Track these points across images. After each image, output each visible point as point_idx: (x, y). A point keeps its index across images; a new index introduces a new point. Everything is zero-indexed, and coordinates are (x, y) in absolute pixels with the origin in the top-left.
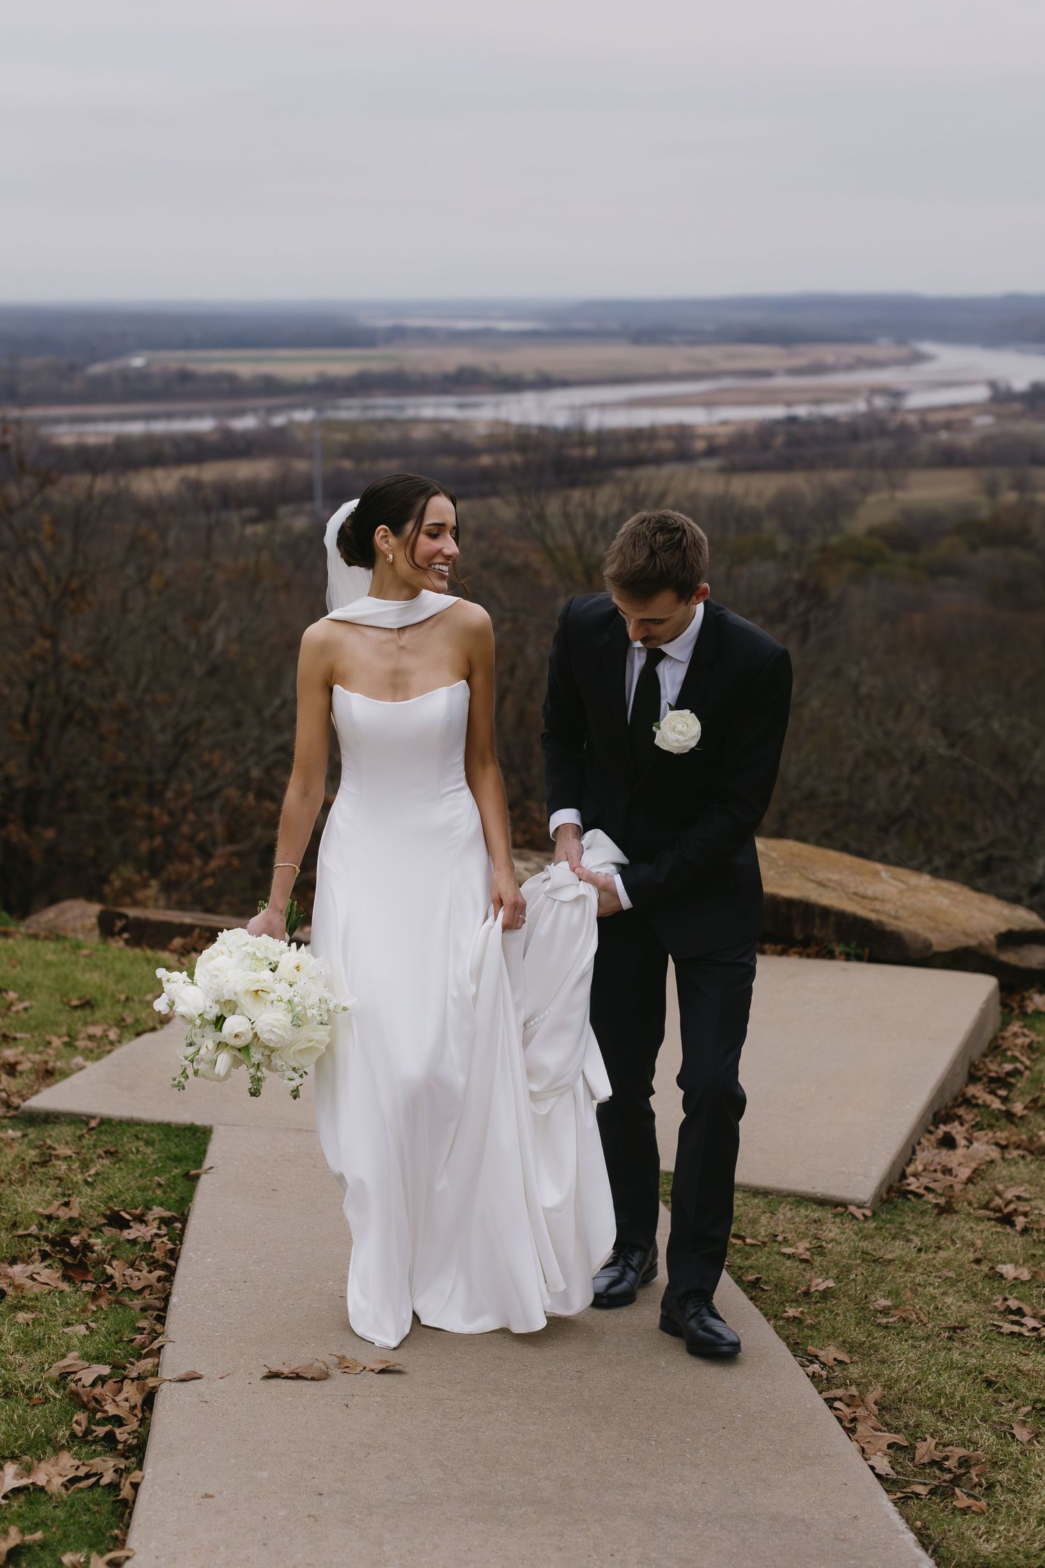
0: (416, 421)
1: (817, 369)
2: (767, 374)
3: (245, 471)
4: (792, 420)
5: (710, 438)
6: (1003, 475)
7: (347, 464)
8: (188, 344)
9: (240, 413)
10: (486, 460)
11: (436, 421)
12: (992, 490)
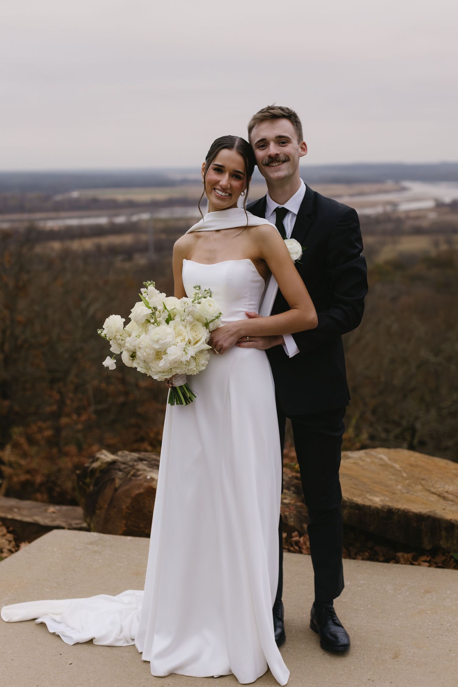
1: (363, 194)
3: (119, 240)
6: (441, 238)
7: (163, 237)
12: (436, 244)
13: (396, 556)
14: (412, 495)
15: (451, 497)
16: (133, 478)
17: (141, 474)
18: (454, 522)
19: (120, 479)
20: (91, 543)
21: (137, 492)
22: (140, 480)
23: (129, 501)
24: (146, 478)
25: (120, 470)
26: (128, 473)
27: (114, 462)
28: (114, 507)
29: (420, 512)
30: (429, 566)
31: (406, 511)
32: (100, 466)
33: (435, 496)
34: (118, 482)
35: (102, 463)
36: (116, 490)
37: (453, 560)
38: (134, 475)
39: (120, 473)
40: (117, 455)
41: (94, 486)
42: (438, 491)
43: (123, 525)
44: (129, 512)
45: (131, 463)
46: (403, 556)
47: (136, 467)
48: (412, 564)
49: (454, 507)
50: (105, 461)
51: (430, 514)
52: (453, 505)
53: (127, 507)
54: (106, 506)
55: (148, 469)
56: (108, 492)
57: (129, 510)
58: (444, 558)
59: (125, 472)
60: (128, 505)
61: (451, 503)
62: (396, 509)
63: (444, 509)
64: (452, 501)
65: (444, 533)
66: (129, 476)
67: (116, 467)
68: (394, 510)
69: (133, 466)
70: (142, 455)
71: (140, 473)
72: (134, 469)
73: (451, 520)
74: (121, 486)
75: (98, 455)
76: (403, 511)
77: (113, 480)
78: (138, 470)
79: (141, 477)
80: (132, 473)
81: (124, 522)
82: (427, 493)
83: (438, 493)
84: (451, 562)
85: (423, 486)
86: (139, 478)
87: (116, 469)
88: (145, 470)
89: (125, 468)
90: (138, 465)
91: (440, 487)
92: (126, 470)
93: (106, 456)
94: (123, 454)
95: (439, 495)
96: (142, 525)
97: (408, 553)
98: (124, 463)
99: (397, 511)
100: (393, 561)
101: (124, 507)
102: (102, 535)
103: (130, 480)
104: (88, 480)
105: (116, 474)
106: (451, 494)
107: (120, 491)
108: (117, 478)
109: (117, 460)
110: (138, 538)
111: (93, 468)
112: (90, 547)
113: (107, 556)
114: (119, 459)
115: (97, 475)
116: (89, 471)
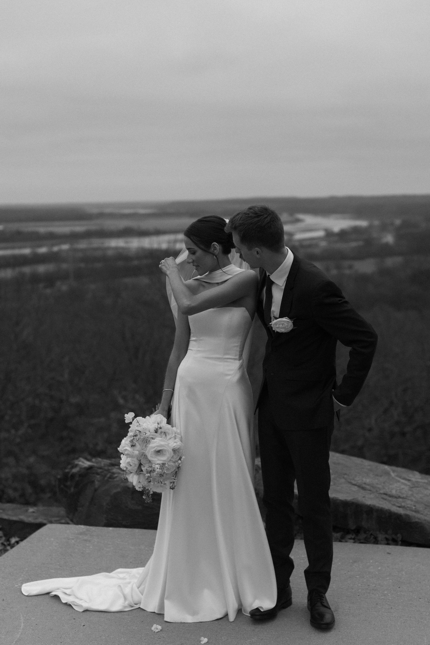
0: (109, 248)
3: (41, 269)
7: (82, 265)
8: (20, 220)
9: (40, 246)
10: (136, 263)
11: (116, 248)
14: (338, 486)
15: (368, 487)
16: (110, 480)
17: (116, 477)
19: (99, 481)
20: (81, 534)
21: (115, 491)
23: (108, 498)
24: (120, 479)
25: (98, 474)
26: (105, 476)
27: (90, 468)
28: (95, 505)
29: (346, 500)
30: (354, 542)
32: (79, 472)
33: (356, 487)
34: (97, 483)
35: (81, 468)
36: (96, 490)
37: (373, 537)
38: (110, 478)
39: (98, 476)
40: (92, 462)
41: (75, 488)
42: (357, 483)
43: (104, 518)
45: (106, 468)
47: (112, 471)
48: (340, 541)
49: (372, 495)
50: (83, 467)
51: (353, 501)
52: (371, 494)
53: (107, 504)
54: (87, 504)
56: (89, 492)
57: (109, 506)
58: (365, 536)
60: (108, 502)
61: (369, 492)
63: (364, 497)
64: (370, 490)
65: (365, 516)
66: (106, 478)
67: (94, 471)
69: (108, 471)
71: (116, 475)
72: (110, 472)
73: (370, 505)
74: (100, 487)
75: (76, 462)
77: (93, 482)
78: (113, 473)
79: (117, 479)
80: (108, 476)
81: (105, 516)
82: (350, 485)
83: (358, 484)
84: (372, 538)
85: (346, 479)
86: (115, 480)
87: (93, 473)
88: (119, 473)
89: (102, 472)
90: (112, 469)
91: (359, 480)
92: (103, 474)
93: (84, 463)
94: (97, 461)
95: (359, 486)
96: (120, 518)
97: (337, 532)
98: (100, 468)
101: (105, 504)
102: (88, 527)
103: (108, 481)
104: (69, 483)
105: (95, 477)
106: (368, 485)
107: (99, 491)
108: (96, 480)
109: (93, 465)
110: (118, 529)
111: (73, 473)
112: (81, 536)
113: (96, 543)
114: (95, 464)
115: (77, 479)
116: (69, 475)
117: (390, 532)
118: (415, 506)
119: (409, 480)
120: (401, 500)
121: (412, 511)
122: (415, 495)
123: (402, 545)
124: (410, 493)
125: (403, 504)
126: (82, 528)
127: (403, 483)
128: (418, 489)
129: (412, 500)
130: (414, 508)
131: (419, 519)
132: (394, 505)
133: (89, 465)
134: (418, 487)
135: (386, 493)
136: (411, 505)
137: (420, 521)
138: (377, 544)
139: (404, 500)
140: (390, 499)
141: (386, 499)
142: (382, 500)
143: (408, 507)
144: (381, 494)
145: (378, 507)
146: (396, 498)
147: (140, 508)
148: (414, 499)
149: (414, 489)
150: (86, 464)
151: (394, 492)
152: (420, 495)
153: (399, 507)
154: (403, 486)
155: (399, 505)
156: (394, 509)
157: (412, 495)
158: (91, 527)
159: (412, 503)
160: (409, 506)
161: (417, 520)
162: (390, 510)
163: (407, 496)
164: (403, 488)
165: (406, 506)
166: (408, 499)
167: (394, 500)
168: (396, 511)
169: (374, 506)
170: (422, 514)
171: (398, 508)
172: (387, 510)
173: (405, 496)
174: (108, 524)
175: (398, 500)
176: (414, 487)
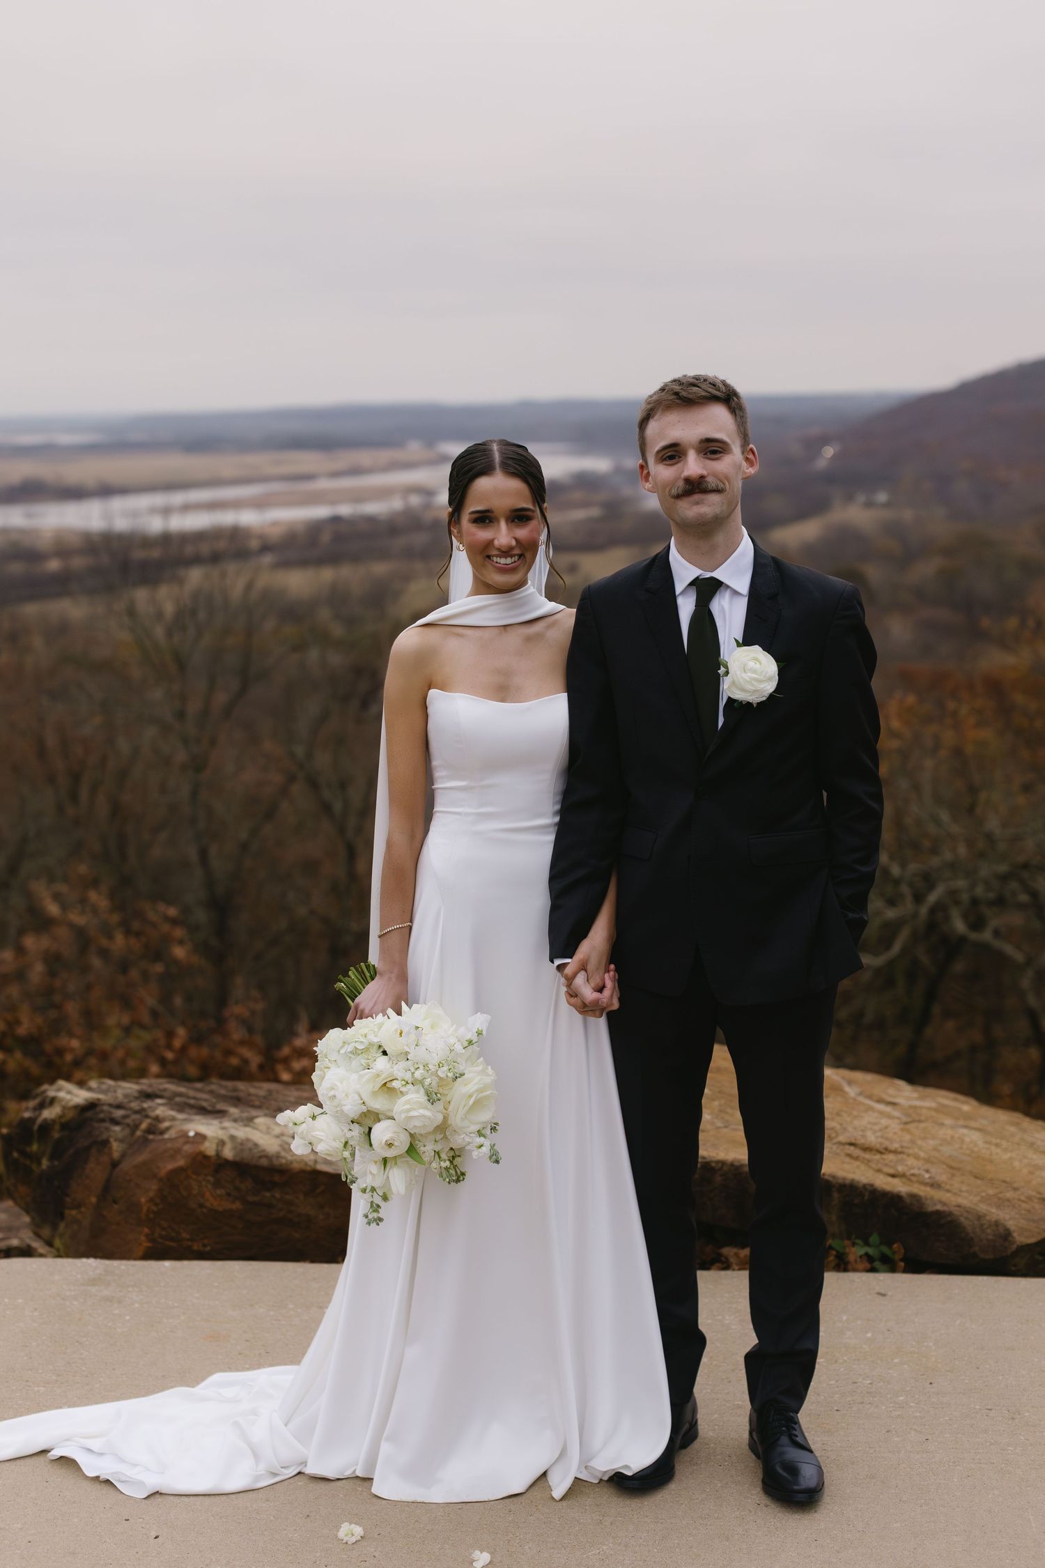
1: (356, 471)
2: (309, 477)
4: (336, 520)
5: (261, 537)
13: (721, 1255)
16: (151, 1137)
17: (168, 1129)
18: (830, 1179)
19: (121, 1141)
20: (94, 1282)
21: (170, 1166)
22: (171, 1140)
23: (154, 1186)
24: (184, 1135)
25: (115, 1122)
26: (137, 1126)
27: (92, 1106)
28: (115, 1202)
31: (736, 1164)
32: (61, 1117)
34: (116, 1148)
35: (64, 1108)
36: (115, 1164)
37: (834, 1253)
38: (150, 1131)
39: (117, 1128)
40: (90, 1089)
41: (52, 1158)
43: (143, 1238)
44: (155, 1209)
45: (135, 1105)
46: (736, 1255)
47: (152, 1114)
50: (71, 1104)
53: (151, 1200)
54: (94, 1200)
55: (180, 1116)
56: (95, 1171)
57: (156, 1205)
59: (128, 1125)
60: (151, 1194)
62: (718, 1162)
66: (139, 1133)
67: (102, 1116)
68: (713, 1165)
69: (142, 1112)
70: (145, 1084)
71: (166, 1124)
72: (147, 1116)
74: (123, 1155)
75: (51, 1093)
76: (732, 1164)
77: (105, 1143)
78: (158, 1119)
79: (172, 1134)
80: (144, 1126)
81: (146, 1230)
86: (166, 1136)
87: (103, 1120)
88: (173, 1119)
89: (125, 1117)
90: (154, 1109)
92: (128, 1121)
93: (71, 1094)
94: (104, 1087)
96: (185, 1235)
98: (119, 1107)
99: (720, 1165)
100: (717, 1265)
101: (143, 1200)
103: (145, 1141)
104: (35, 1147)
105: (107, 1129)
107: (125, 1166)
108: (112, 1140)
109: (99, 1100)
110: (185, 1263)
111: (45, 1120)
112: (93, 1290)
113: (137, 1305)
114: (101, 1096)
115: (56, 1135)
116: (36, 1127)
117: (874, 1238)
118: (927, 1171)
119: (893, 1104)
120: (891, 1157)
121: (926, 1184)
122: (919, 1142)
123: (906, 1271)
124: (907, 1137)
125: (900, 1168)
126: (91, 1266)
127: (881, 1113)
128: (922, 1125)
129: (917, 1157)
130: (927, 1176)
131: (944, 1204)
132: (879, 1171)
133: (86, 1100)
134: (920, 1121)
135: (853, 1141)
136: (919, 1169)
137: (945, 1208)
138: (846, 1270)
139: (900, 1156)
140: (867, 1156)
141: (857, 1158)
142: (848, 1160)
143: (913, 1175)
144: (840, 1143)
145: (844, 1179)
146: (881, 1153)
147: (237, 1206)
148: (922, 1154)
149: (911, 1127)
150: (77, 1096)
151: (872, 1139)
152: (931, 1142)
153: (893, 1176)
154: (884, 1122)
155: (892, 1171)
156: (883, 1182)
157: (913, 1142)
158: (116, 1263)
159: (920, 1163)
160: (915, 1171)
161: (939, 1207)
162: (872, 1185)
163: (902, 1147)
164: (886, 1127)
165: (908, 1174)
166: (909, 1155)
167: (878, 1157)
168: (888, 1188)
169: (834, 1177)
170: (948, 1191)
171: (890, 1179)
172: (865, 1186)
173: (895, 1146)
174: (157, 1253)
175: (885, 1156)
176: (913, 1121)
